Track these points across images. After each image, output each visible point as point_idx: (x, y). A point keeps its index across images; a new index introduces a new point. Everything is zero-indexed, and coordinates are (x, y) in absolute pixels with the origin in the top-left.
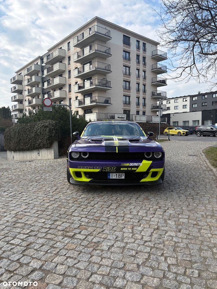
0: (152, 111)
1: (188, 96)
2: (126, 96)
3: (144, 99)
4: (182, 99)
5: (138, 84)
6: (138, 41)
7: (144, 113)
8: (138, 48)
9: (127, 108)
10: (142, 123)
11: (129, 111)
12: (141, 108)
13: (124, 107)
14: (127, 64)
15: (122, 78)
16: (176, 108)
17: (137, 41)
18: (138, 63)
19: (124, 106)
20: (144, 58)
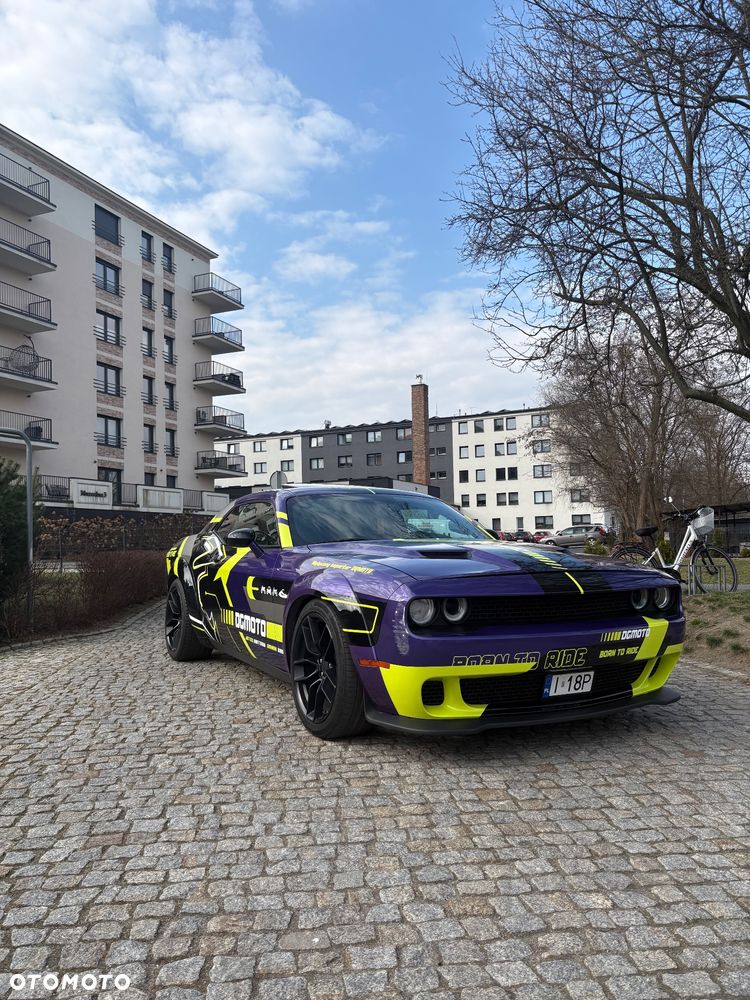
0: (199, 476)
1: (297, 432)
2: (107, 418)
3: (172, 432)
4: (277, 441)
5: (150, 379)
6: (148, 237)
7: (171, 480)
8: (148, 258)
9: (111, 460)
10: (171, 515)
11: (119, 472)
12: (161, 463)
13: (101, 458)
14: (110, 306)
15: (92, 352)
16: (259, 470)
17: (144, 234)
18: (149, 307)
19: (99, 454)
20: (169, 295)
